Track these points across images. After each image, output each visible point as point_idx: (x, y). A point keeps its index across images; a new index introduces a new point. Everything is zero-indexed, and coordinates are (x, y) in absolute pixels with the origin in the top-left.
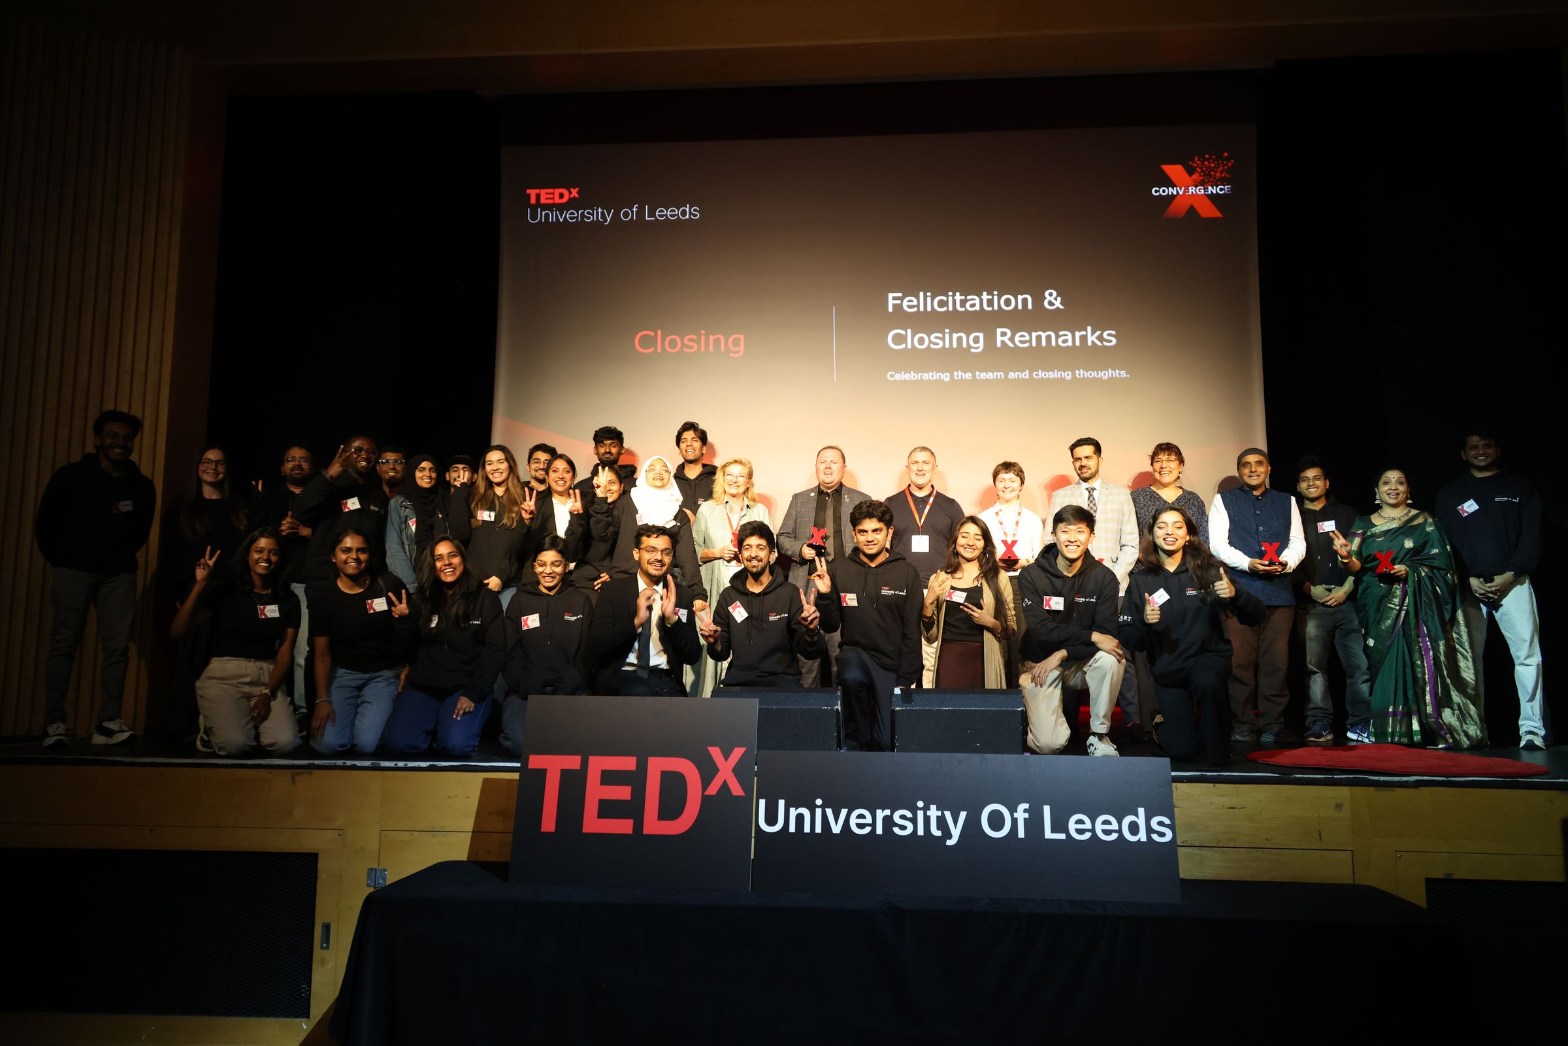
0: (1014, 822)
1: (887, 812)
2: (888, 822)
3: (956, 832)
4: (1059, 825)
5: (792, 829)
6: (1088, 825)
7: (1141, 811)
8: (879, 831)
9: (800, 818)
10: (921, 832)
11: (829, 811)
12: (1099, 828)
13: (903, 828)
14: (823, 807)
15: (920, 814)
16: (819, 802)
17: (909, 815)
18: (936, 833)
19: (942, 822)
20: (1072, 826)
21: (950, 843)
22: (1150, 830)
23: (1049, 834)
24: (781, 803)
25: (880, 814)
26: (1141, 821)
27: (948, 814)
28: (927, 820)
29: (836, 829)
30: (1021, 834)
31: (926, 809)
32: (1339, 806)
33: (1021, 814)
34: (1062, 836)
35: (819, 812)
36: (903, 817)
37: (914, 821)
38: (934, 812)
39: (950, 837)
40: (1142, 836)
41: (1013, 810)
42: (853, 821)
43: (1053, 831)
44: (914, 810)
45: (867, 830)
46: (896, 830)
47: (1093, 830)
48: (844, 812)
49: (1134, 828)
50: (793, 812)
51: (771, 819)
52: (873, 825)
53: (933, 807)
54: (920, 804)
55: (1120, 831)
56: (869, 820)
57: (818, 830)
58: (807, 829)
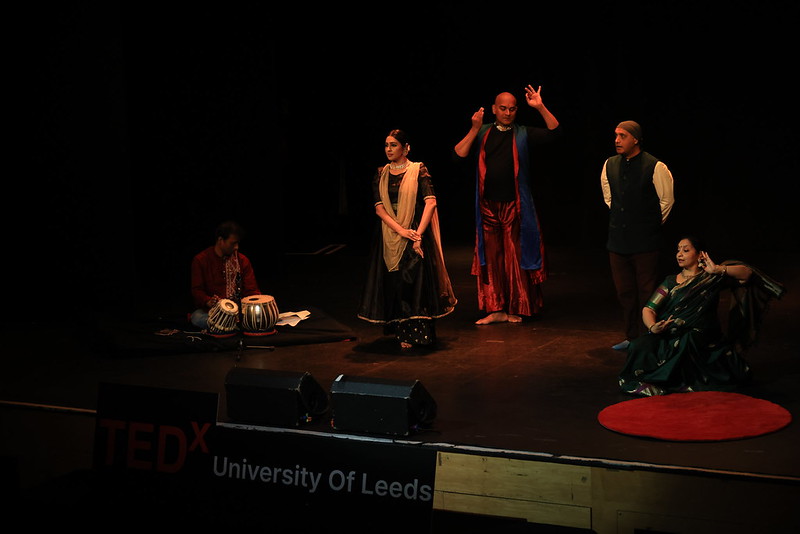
0: (347, 481)
1: (280, 470)
2: (280, 475)
3: (315, 485)
4: (370, 486)
5: (230, 476)
6: (386, 487)
7: (416, 481)
8: (275, 481)
9: (235, 469)
10: (296, 483)
11: (250, 467)
12: (392, 489)
13: (288, 480)
14: (247, 464)
15: (297, 472)
17: (291, 473)
18: (305, 485)
19: (308, 478)
20: (377, 487)
21: (311, 491)
22: (419, 493)
23: (364, 491)
24: (226, 459)
25: (276, 471)
26: (415, 487)
27: (311, 474)
28: (300, 476)
29: (253, 477)
30: (349, 490)
31: (300, 470)
32: (584, 479)
33: (351, 478)
34: (371, 493)
35: (244, 466)
36: (288, 474)
37: (293, 476)
38: (304, 472)
39: (311, 487)
40: (415, 496)
41: (346, 475)
42: (262, 473)
43: (366, 489)
44: (294, 470)
45: (269, 479)
46: (284, 481)
47: (388, 491)
48: (258, 468)
49: (411, 491)
50: (231, 465)
51: (220, 469)
52: (272, 477)
54: (298, 467)
55: (403, 492)
56: (270, 474)
57: (244, 477)
58: (238, 476)
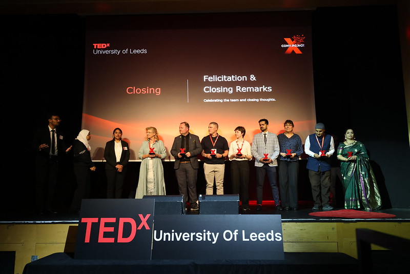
0: (234, 236)
1: (194, 234)
2: (195, 237)
3: (215, 239)
4: (247, 236)
5: (165, 240)
6: (256, 236)
7: (272, 231)
8: (192, 240)
9: (167, 236)
10: (205, 240)
11: (176, 234)
12: (259, 237)
13: (199, 238)
14: (174, 232)
15: (205, 234)
16: (173, 231)
17: (201, 234)
18: (210, 240)
19: (211, 236)
20: (251, 237)
21: (213, 243)
22: (275, 237)
23: (244, 239)
24: (161, 231)
25: (192, 235)
26: (272, 235)
27: (213, 234)
28: (207, 236)
29: (178, 239)
30: (236, 240)
31: (206, 232)
32: (333, 229)
33: (236, 233)
34: (248, 240)
35: (173, 234)
36: (199, 235)
37: (203, 236)
38: (209, 233)
39: (214, 241)
40: (272, 239)
41: (233, 232)
42: (184, 237)
44: (203, 233)
45: (188, 239)
46: (197, 239)
47: (257, 238)
48: (181, 234)
49: (270, 237)
50: (165, 234)
51: (158, 237)
52: (190, 238)
53: (209, 232)
54: (205, 231)
55: (266, 238)
56: (188, 236)
57: (173, 240)
58: (169, 240)
